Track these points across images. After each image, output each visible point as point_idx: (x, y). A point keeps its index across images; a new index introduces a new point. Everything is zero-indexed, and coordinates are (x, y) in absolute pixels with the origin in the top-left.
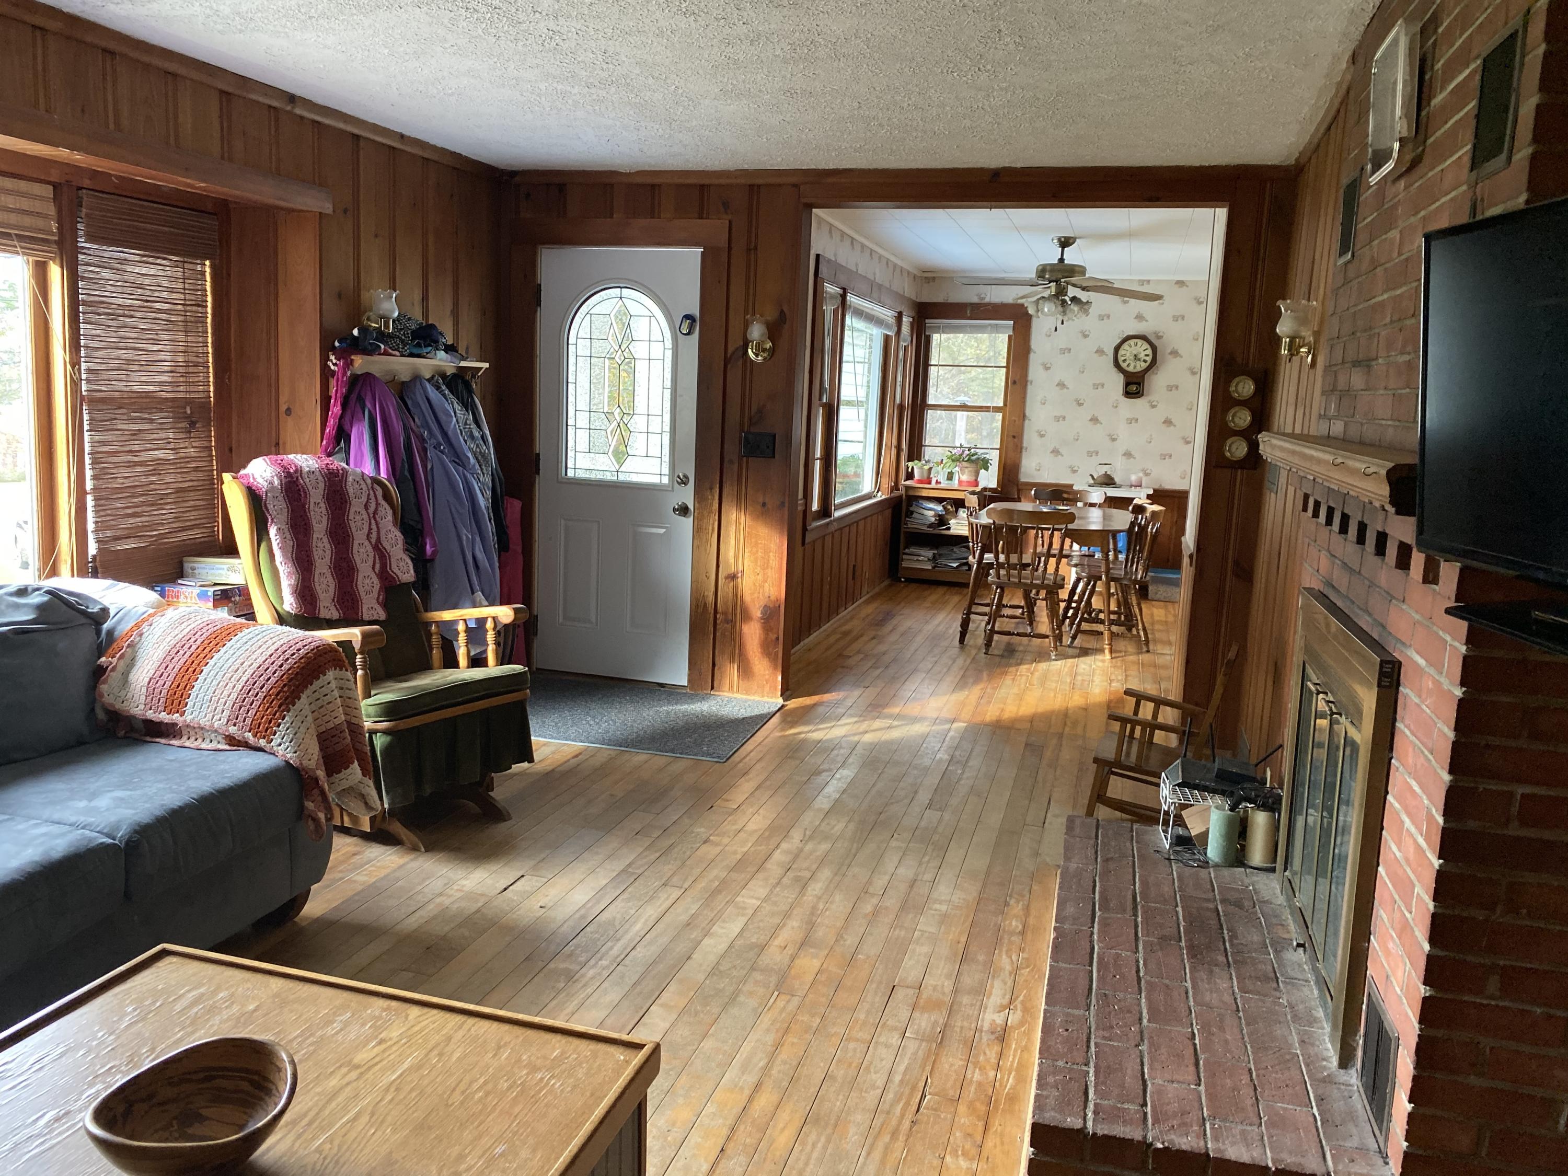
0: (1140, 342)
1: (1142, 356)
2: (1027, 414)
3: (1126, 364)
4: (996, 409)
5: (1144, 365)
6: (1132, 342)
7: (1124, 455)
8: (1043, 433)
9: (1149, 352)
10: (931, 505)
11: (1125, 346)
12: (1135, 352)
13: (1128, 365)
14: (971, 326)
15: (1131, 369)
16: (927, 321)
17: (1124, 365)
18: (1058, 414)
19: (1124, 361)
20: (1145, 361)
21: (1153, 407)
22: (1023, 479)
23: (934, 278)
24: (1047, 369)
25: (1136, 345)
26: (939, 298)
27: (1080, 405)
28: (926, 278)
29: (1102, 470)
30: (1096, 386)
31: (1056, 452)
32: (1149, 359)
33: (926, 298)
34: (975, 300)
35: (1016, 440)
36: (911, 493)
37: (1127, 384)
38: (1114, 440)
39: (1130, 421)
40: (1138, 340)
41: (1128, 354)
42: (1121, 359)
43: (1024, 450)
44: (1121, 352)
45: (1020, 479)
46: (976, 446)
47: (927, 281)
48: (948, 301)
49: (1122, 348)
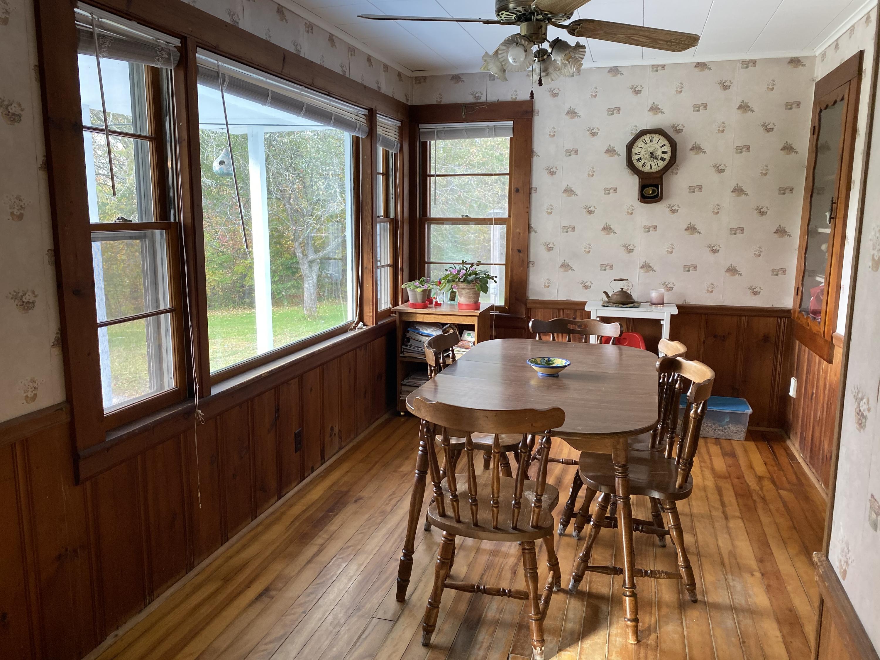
0: (656, 137)
1: (659, 153)
2: (533, 226)
3: (641, 164)
4: (499, 221)
5: (662, 164)
6: (647, 138)
7: (642, 267)
8: (551, 245)
9: (667, 148)
10: (428, 332)
11: (640, 143)
12: (651, 150)
13: (643, 165)
14: (467, 130)
15: (647, 169)
16: (421, 126)
17: (639, 165)
18: (566, 224)
19: (639, 160)
20: (663, 159)
21: (674, 211)
22: (532, 297)
23: (425, 78)
24: (552, 173)
25: (652, 141)
26: (432, 100)
27: (591, 212)
28: (416, 78)
29: (617, 287)
30: (607, 191)
31: (566, 266)
32: (667, 156)
33: (416, 101)
34: (470, 99)
35: (521, 254)
37: (643, 187)
38: (630, 251)
39: (648, 229)
40: (653, 135)
41: (643, 153)
42: (635, 158)
43: (531, 266)
44: (635, 150)
45: (528, 297)
46: (480, 262)
47: (418, 81)
48: (442, 103)
49: (635, 145)
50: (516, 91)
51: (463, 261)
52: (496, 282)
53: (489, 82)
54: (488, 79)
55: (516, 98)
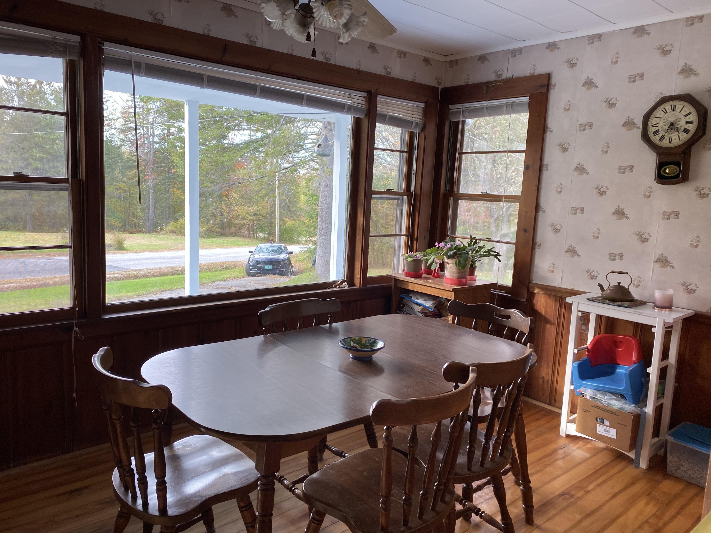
0: (679, 104)
1: (682, 124)
2: (541, 205)
3: (658, 137)
4: (510, 199)
5: (685, 137)
6: (668, 106)
7: (658, 261)
8: (558, 227)
9: (694, 117)
10: (420, 301)
11: (659, 113)
12: (671, 120)
13: (662, 138)
14: (488, 108)
15: (665, 143)
16: (451, 107)
17: (656, 139)
18: (575, 205)
19: (656, 133)
20: (686, 131)
21: (703, 196)
22: (536, 280)
23: (457, 61)
24: (564, 150)
25: (674, 109)
26: (462, 81)
27: (602, 193)
28: (450, 62)
29: (614, 280)
30: (622, 170)
31: (572, 251)
32: (692, 128)
33: (448, 83)
34: (493, 78)
35: (527, 234)
36: (399, 285)
37: (661, 165)
38: (644, 240)
39: (667, 216)
40: (676, 102)
41: (661, 124)
42: (651, 130)
43: (537, 247)
44: (653, 121)
45: (532, 280)
46: (490, 239)
47: (451, 65)
48: (469, 83)
49: (653, 116)
50: (534, 65)
51: (471, 236)
52: (499, 261)
53: (511, 59)
54: (510, 56)
55: (534, 72)
